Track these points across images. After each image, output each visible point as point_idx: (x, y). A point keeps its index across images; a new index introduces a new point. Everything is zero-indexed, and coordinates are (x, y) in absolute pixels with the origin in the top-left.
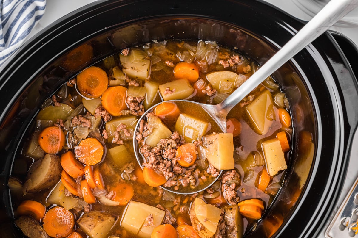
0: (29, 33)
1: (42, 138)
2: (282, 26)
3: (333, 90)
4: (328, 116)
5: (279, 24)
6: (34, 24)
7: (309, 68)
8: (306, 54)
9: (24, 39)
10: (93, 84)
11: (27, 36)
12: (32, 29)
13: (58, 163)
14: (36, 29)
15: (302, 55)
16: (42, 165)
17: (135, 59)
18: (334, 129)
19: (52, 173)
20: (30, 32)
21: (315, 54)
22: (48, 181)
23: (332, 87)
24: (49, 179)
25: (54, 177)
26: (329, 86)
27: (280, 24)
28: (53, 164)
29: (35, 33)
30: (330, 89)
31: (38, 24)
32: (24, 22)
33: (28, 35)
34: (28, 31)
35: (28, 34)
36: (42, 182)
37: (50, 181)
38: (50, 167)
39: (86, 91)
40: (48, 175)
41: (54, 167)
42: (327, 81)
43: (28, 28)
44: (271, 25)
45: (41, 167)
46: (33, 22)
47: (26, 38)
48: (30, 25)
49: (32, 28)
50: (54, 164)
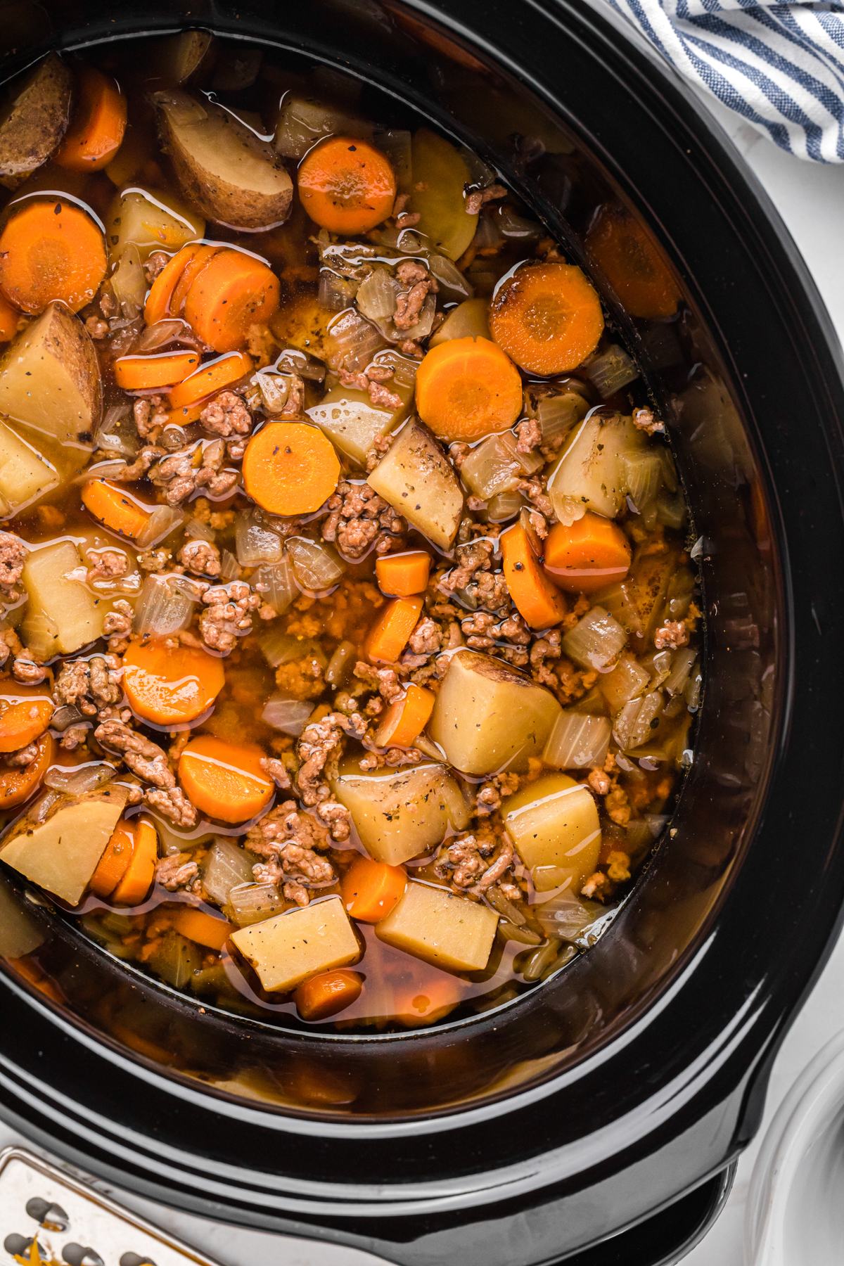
0: (727, 104)
1: (353, 149)
2: (752, 996)
3: (525, 1178)
4: (433, 1158)
5: (759, 986)
6: (759, 120)
7: (602, 1093)
8: (654, 1082)
9: (705, 86)
10: (540, 316)
11: (716, 97)
12: (740, 115)
13: (259, 216)
14: (740, 129)
15: (647, 1065)
16: (251, 161)
17: (630, 464)
18: (385, 1180)
19: (222, 197)
20: (730, 106)
21: (653, 1112)
22: (196, 179)
23: (536, 1173)
24: (204, 184)
25: (210, 201)
26: (540, 1162)
27: (760, 991)
28: (255, 201)
29: (727, 124)
30: (529, 1166)
31: (760, 136)
32: (765, 85)
33: (719, 100)
34: (734, 100)
35: (722, 99)
36: (190, 160)
37: (197, 186)
38: (244, 192)
39: (519, 292)
40: (215, 185)
41: (245, 204)
42: (557, 1157)
43: (743, 100)
44: (756, 956)
45: (245, 155)
46: (766, 116)
47: (710, 92)
48: (753, 107)
49: (743, 114)
50: (252, 203)
